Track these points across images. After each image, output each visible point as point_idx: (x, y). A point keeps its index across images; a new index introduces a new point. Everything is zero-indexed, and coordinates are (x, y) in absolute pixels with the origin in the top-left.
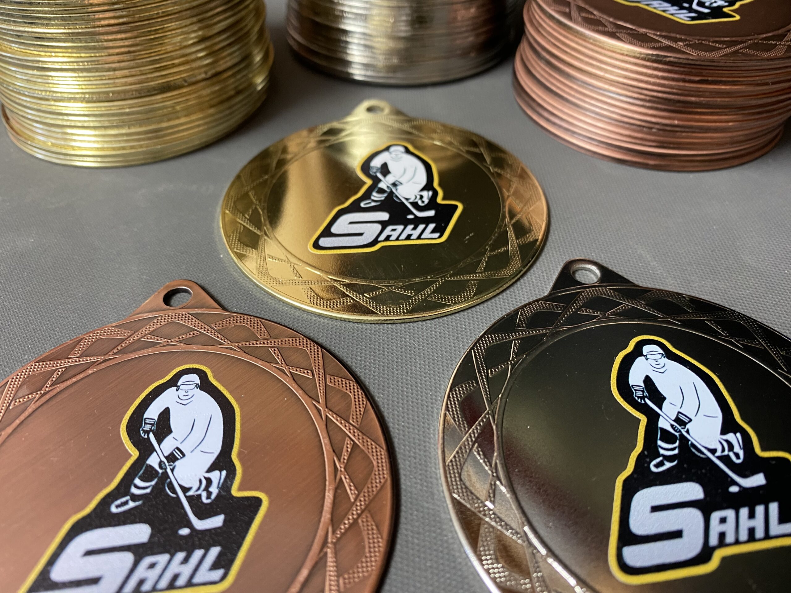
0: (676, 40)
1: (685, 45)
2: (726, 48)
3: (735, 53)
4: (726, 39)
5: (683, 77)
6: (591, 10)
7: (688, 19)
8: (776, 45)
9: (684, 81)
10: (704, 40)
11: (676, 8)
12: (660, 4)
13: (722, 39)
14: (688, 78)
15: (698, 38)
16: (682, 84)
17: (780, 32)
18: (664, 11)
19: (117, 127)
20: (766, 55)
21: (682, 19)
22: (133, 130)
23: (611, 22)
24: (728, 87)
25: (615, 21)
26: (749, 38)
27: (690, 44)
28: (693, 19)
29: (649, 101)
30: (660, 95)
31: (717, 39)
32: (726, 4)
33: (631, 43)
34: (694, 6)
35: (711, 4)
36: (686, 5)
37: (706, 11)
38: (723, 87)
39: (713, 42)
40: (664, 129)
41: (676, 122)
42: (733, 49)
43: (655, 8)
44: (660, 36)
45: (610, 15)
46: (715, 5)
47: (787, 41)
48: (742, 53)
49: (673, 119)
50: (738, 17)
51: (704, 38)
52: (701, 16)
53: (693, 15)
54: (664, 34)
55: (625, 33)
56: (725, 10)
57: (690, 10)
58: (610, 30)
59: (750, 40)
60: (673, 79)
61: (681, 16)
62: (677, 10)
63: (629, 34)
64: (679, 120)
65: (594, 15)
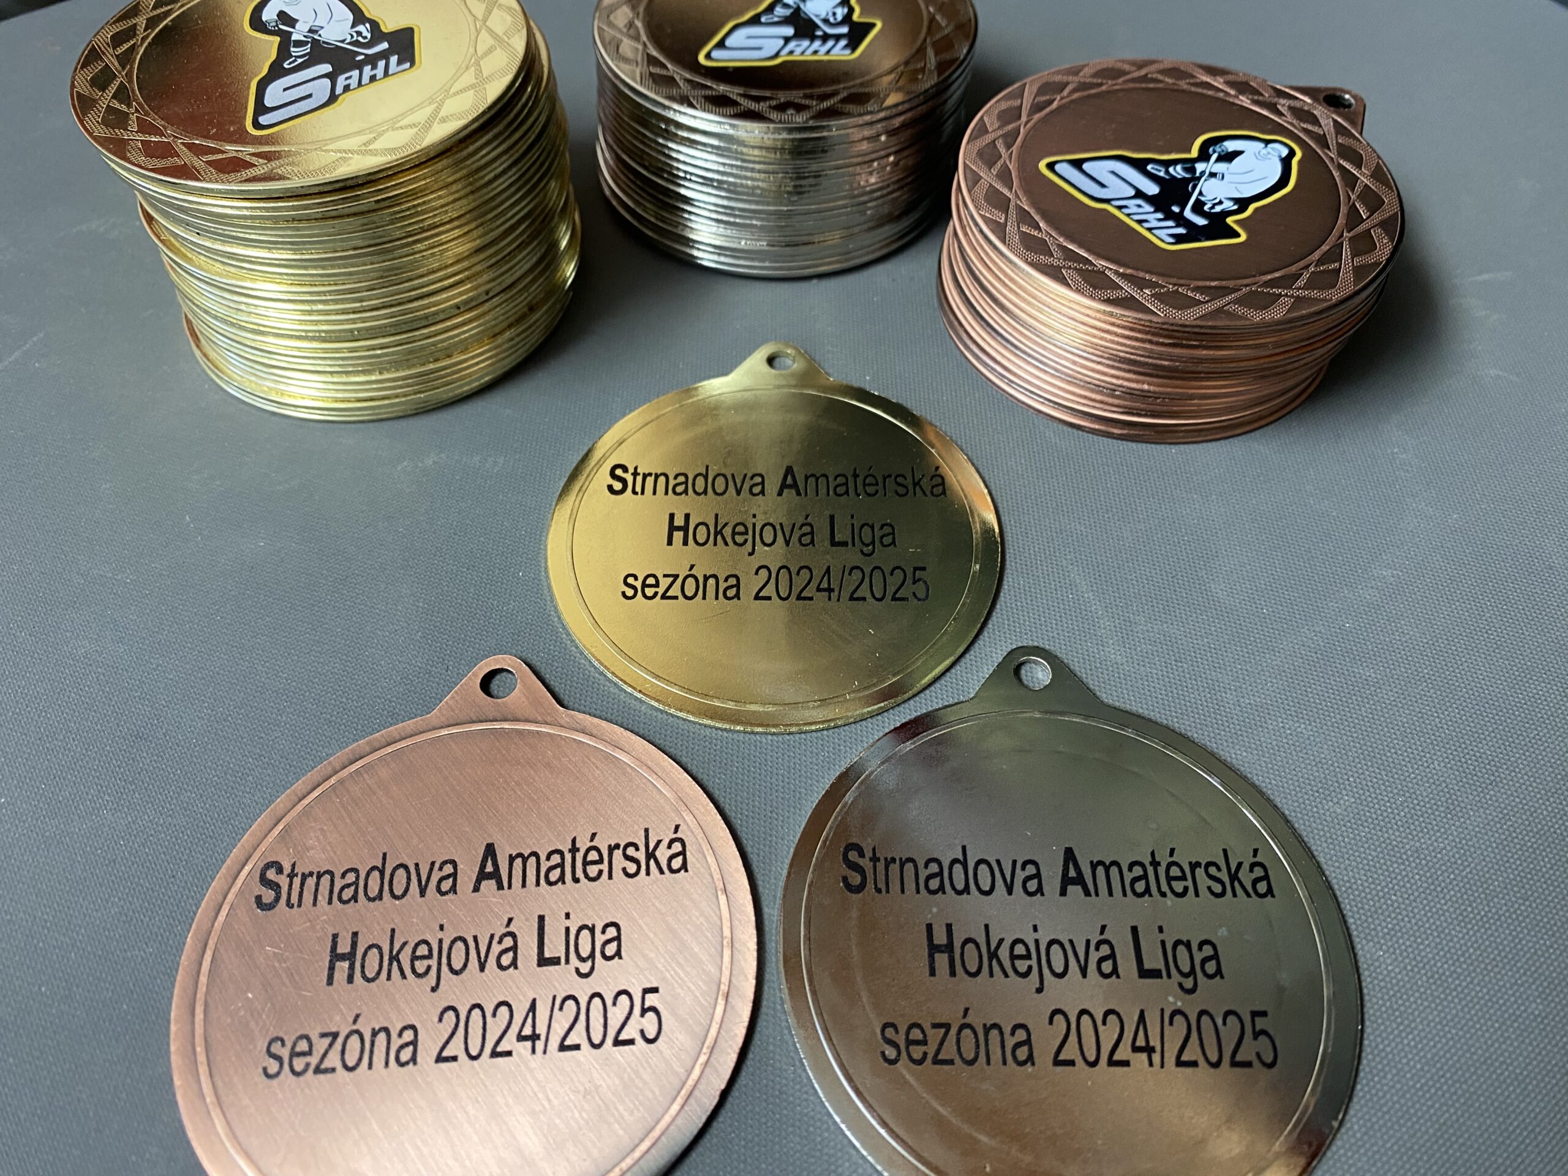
0: (1141, 284)
1: (1152, 296)
2: (1207, 302)
3: (1220, 310)
4: (1213, 284)
5: (1149, 337)
6: (1037, 218)
7: (1172, 240)
8: (1280, 295)
9: (1151, 342)
10: (1181, 285)
11: (1160, 216)
12: (1139, 206)
13: (1208, 283)
14: (1155, 339)
15: (1174, 280)
16: (1148, 346)
17: (1293, 269)
18: (1140, 222)
19: (364, 372)
20: (1257, 316)
21: (1163, 241)
22: (386, 376)
23: (1060, 246)
24: (1212, 352)
25: (1065, 244)
26: (1246, 281)
27: (1161, 294)
28: (1179, 239)
29: (1108, 359)
30: (1122, 354)
31: (1201, 283)
32: (1236, 207)
33: (1078, 291)
34: (1188, 213)
35: (1213, 207)
36: (1176, 209)
37: (1201, 221)
38: (1204, 352)
39: (1194, 290)
40: (1130, 394)
41: (1146, 387)
42: (1218, 303)
43: (1128, 215)
44: (1123, 276)
45: (1062, 233)
46: (1218, 209)
47: (1298, 289)
48: (1228, 313)
49: (1143, 383)
50: (1243, 237)
51: (1182, 282)
52: (1194, 233)
53: (1181, 231)
54: (1129, 271)
55: (1075, 269)
56: (1230, 220)
57: (1180, 220)
58: (1056, 263)
59: (1246, 286)
60: (1136, 339)
61: (1162, 233)
62: (1160, 220)
63: (1079, 271)
64: (1149, 384)
65: (1039, 229)
